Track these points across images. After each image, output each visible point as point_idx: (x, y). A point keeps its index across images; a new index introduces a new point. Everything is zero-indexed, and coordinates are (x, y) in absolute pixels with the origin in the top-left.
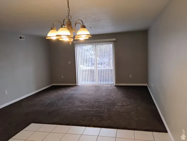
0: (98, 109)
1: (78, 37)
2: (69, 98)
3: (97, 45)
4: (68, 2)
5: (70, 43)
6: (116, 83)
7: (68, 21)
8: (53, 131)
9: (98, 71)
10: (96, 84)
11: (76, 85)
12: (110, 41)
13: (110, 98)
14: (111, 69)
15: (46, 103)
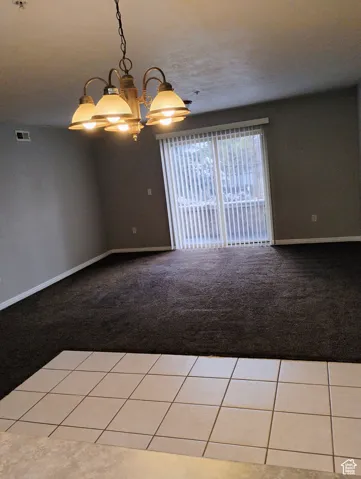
0: (229, 309)
1: (155, 120)
2: (153, 285)
3: (219, 139)
4: (120, 21)
5: (135, 136)
6: (276, 237)
7: (124, 74)
8: (116, 369)
9: (226, 210)
10: (221, 244)
11: (171, 251)
12: (254, 127)
13: (260, 277)
14: (261, 203)
15: (96, 298)
